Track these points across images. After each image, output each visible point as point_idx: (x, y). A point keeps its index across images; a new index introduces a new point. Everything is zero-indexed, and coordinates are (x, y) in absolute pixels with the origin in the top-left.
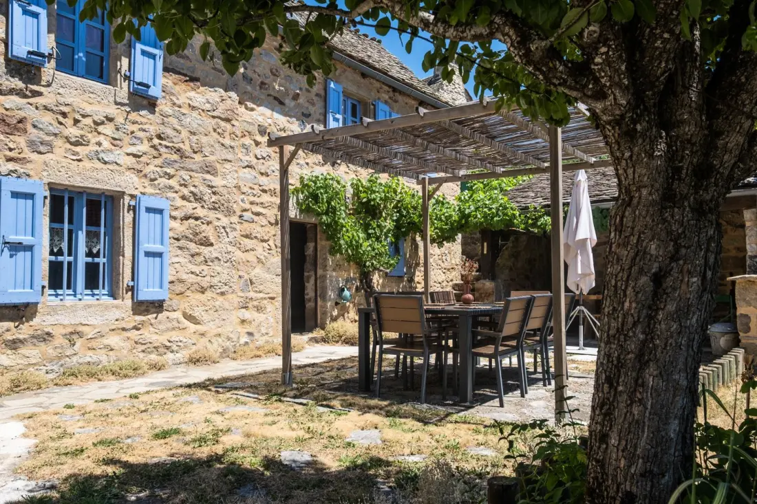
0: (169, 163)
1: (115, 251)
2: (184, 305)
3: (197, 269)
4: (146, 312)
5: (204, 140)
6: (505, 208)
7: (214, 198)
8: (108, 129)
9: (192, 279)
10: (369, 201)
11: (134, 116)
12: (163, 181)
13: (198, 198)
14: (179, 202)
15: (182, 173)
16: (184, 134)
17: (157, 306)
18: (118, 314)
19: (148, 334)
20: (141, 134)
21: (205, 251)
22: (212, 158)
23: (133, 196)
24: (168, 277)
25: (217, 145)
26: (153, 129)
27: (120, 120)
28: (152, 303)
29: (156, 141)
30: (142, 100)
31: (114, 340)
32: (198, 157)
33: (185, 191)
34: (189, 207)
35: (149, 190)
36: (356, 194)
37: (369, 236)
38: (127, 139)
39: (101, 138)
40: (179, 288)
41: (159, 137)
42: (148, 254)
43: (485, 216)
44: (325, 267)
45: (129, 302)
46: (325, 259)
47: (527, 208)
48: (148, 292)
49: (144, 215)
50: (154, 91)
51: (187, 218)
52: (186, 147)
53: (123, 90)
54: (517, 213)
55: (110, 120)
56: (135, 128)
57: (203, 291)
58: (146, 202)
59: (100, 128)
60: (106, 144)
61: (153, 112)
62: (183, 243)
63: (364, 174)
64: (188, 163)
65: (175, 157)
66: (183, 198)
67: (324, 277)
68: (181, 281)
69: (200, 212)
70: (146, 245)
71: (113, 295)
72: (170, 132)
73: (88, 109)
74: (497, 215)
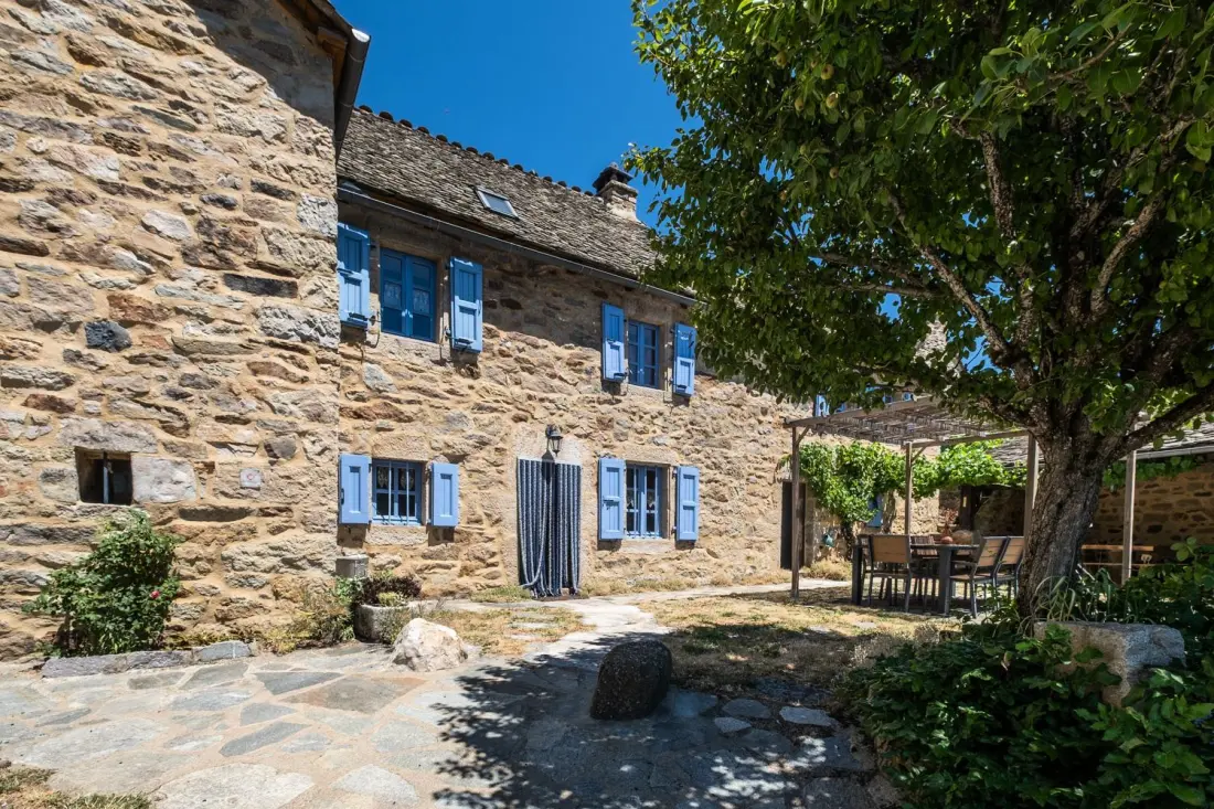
0: (699, 442)
1: (664, 505)
2: (707, 544)
3: (717, 519)
4: (683, 548)
5: (722, 423)
6: (989, 465)
7: (729, 466)
8: (659, 421)
9: (713, 525)
10: (852, 463)
11: (675, 410)
12: (694, 455)
13: (717, 466)
14: (705, 470)
15: (707, 448)
16: (709, 419)
17: (690, 544)
18: (665, 548)
19: (684, 563)
20: (680, 422)
21: (722, 505)
22: (727, 436)
23: (675, 468)
24: (698, 525)
25: (731, 427)
26: (687, 418)
27: (667, 413)
28: (687, 541)
29: (690, 427)
30: (681, 398)
31: (664, 566)
32: (717, 436)
33: (709, 462)
34: (711, 473)
35: (685, 462)
36: (841, 457)
37: (851, 493)
38: (671, 427)
39: (656, 428)
40: (705, 532)
41: (692, 423)
42: (685, 508)
43: (966, 473)
44: (812, 518)
45: (673, 541)
46: (813, 512)
47: (1012, 465)
48: (685, 534)
49: (683, 481)
50: (688, 391)
51: (709, 481)
52: (709, 429)
53: (668, 392)
54: (1001, 470)
55: (661, 414)
56: (676, 418)
57: (720, 534)
58: (684, 471)
59: (655, 421)
60: (659, 432)
61: (687, 405)
62: (707, 499)
63: (847, 442)
64: (711, 441)
65: (702, 437)
66: (707, 467)
67: (811, 526)
68: (706, 527)
69: (719, 477)
70: (685, 502)
71: (663, 535)
72: (699, 419)
73: (648, 408)
74: (979, 471)
